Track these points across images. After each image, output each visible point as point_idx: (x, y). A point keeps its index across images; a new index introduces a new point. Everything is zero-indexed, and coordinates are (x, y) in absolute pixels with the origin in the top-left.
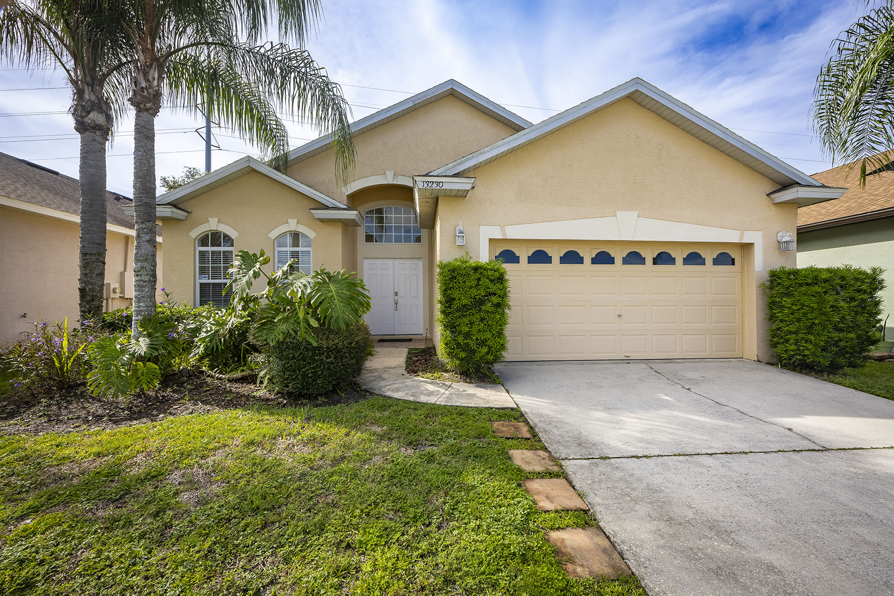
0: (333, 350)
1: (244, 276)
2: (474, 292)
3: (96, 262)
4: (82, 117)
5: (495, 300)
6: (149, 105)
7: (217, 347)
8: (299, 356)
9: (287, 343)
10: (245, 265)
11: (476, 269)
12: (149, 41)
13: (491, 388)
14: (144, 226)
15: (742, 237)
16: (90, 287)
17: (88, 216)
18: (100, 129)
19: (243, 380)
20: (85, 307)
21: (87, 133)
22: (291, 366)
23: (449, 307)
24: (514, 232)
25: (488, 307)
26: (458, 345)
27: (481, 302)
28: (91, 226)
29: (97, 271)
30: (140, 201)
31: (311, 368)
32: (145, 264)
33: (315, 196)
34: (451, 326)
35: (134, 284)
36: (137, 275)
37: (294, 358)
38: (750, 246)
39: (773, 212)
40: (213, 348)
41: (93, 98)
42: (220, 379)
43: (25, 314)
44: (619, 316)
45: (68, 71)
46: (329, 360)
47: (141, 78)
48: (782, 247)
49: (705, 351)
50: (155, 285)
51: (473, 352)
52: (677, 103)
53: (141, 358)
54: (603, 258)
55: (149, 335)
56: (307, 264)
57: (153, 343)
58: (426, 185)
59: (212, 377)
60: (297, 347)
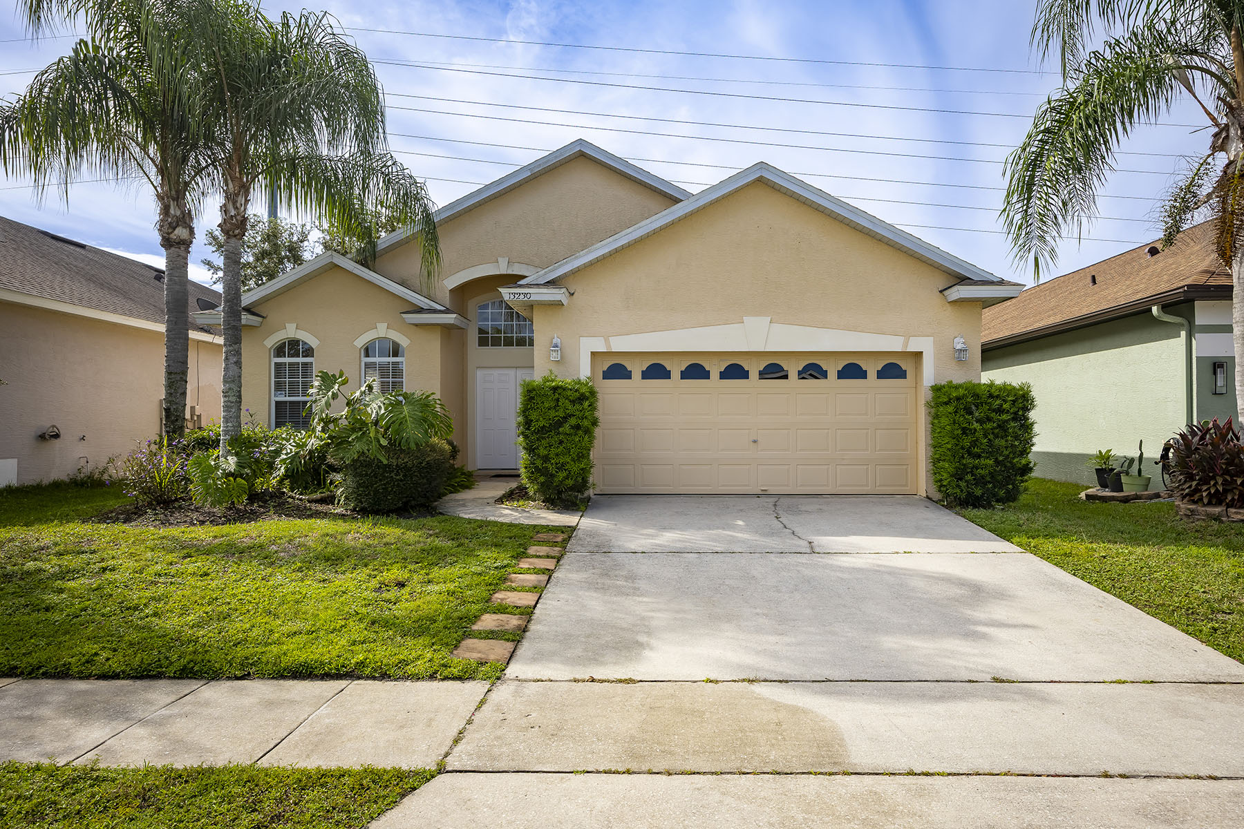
0: (403, 468)
1: (323, 397)
2: (552, 413)
3: (180, 381)
4: (168, 234)
5: (573, 421)
6: (237, 232)
7: (297, 469)
8: (372, 473)
9: (360, 461)
10: (325, 386)
11: (555, 389)
12: (237, 170)
13: (569, 514)
14: (231, 348)
15: (906, 344)
16: (175, 407)
17: (173, 334)
18: (184, 244)
19: (322, 501)
20: (170, 427)
21: (173, 249)
22: (364, 482)
23: (528, 429)
24: (622, 344)
25: (566, 428)
26: (536, 468)
27: (560, 424)
28: (175, 344)
29: (180, 391)
30: (229, 324)
31: (382, 485)
32: (232, 386)
33: (407, 296)
34: (530, 449)
35: (222, 404)
36: (225, 396)
37: (366, 475)
38: (918, 355)
39: (948, 313)
40: (294, 469)
41: (178, 213)
42: (301, 500)
43: (84, 436)
44: (755, 442)
45: (155, 187)
46: (398, 477)
47: (230, 207)
48: (960, 356)
49: (867, 485)
50: (241, 405)
51: (552, 476)
52: (810, 189)
53: (231, 474)
54: (735, 372)
55: (237, 454)
56: (399, 378)
57: (240, 461)
58: (512, 297)
59: (293, 498)
60: (368, 464)
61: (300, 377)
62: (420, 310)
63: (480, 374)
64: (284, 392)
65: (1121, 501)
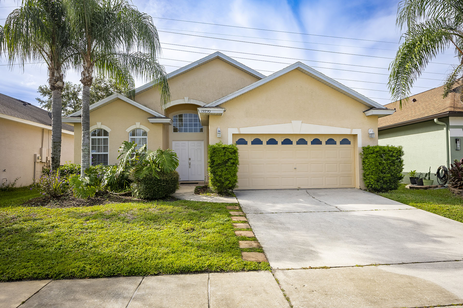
0: (165, 181)
1: (126, 152)
2: (223, 158)
3: (58, 146)
4: (54, 84)
5: (232, 161)
6: (89, 83)
7: (113, 182)
8: (152, 183)
9: (147, 178)
10: (126, 147)
11: (224, 148)
12: (89, 58)
13: (231, 198)
14: (86, 132)
15: (351, 131)
16: (56, 156)
17: (56, 126)
18: (60, 88)
19: (125, 195)
20: (54, 165)
21: (56, 90)
22: (149, 187)
23: (213, 164)
24: (244, 131)
25: (229, 164)
26: (217, 180)
27: (226, 162)
28: (57, 130)
29: (59, 150)
30: (85, 122)
31: (157, 188)
32: (86, 147)
33: (150, 111)
34: (213, 172)
35: (82, 155)
36: (83, 152)
37: (150, 184)
38: (355, 136)
39: (366, 120)
40: (112, 182)
41: (58, 76)
42: (116, 195)
43: (5, 170)
44: (295, 169)
45: (48, 64)
46: (164, 184)
47: (86, 73)
48: (371, 136)
49: (337, 185)
50: (89, 155)
51: (223, 183)
52: (317, 72)
53: (87, 185)
54: (287, 142)
55: (89, 176)
57: (91, 179)
58: (203, 111)
59: (112, 194)
60: (151, 180)
61: (103, 144)
62: (155, 117)
63: (174, 143)
64: (95, 151)
65: (424, 189)
